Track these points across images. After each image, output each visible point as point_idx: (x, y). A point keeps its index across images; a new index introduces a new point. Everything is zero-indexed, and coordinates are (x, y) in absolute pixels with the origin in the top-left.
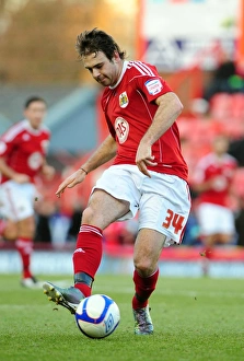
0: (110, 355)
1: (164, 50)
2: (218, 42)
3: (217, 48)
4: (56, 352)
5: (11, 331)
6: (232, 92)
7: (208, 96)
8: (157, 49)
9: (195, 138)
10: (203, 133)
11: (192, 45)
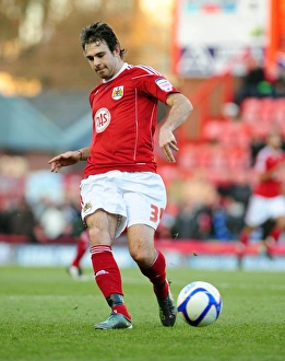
0: (147, 342)
1: (197, 57)
2: (248, 50)
3: (247, 56)
4: (97, 340)
5: (54, 320)
6: (261, 96)
7: (239, 101)
8: (191, 57)
9: (227, 139)
10: (234, 135)
11: (224, 53)
